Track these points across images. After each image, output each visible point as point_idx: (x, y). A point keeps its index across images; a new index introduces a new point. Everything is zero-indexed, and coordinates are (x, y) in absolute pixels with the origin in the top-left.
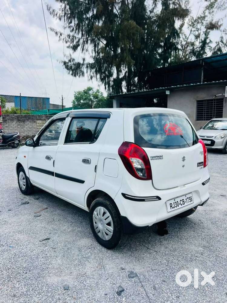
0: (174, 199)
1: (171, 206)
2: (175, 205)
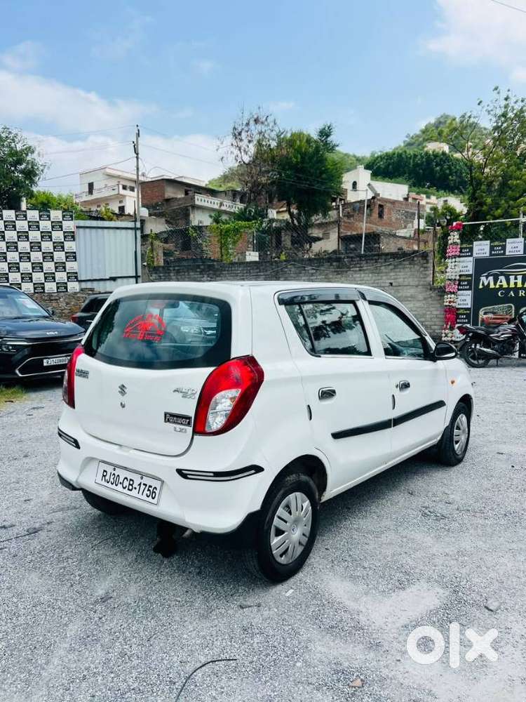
0: (115, 466)
2: (112, 480)
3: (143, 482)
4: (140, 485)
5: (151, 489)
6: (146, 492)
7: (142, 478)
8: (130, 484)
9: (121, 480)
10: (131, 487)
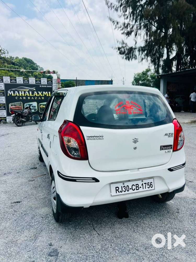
0: (123, 182)
1: (116, 190)
2: (124, 189)
3: (143, 183)
4: (142, 185)
5: (149, 184)
6: (147, 186)
7: (142, 181)
8: (136, 187)
9: (130, 187)
10: (138, 188)
